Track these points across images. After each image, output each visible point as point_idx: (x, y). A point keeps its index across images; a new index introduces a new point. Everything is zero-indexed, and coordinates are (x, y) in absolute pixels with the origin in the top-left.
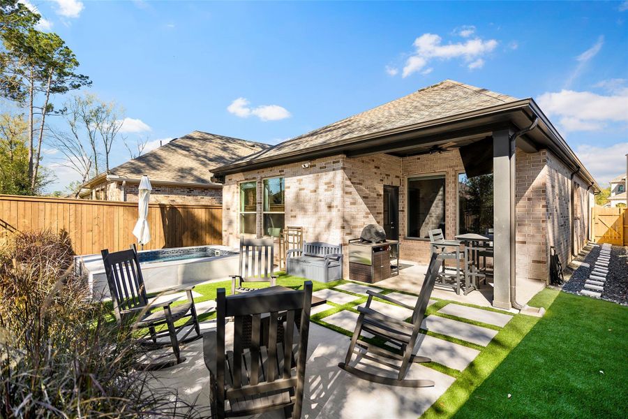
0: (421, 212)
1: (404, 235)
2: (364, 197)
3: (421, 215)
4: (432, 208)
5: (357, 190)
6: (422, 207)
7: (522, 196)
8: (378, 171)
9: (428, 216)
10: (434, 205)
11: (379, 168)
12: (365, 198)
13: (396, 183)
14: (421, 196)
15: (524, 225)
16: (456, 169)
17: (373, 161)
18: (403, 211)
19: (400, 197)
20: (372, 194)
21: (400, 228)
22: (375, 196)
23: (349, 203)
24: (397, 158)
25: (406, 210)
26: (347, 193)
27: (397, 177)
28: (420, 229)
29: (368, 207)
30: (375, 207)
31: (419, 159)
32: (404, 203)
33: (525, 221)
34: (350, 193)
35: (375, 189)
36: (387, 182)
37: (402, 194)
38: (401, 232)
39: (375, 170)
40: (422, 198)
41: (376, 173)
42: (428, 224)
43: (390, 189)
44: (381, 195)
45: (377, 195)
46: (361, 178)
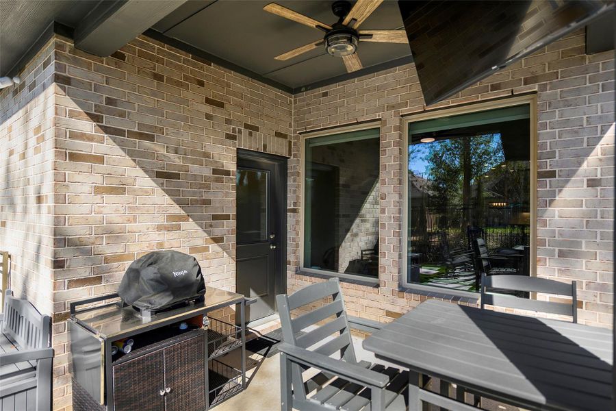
0: (342, 212)
1: (297, 263)
2: (160, 175)
3: (341, 220)
4: (367, 206)
5: (131, 154)
6: (344, 202)
7: (572, 173)
8: (219, 114)
9: (358, 220)
10: (370, 198)
11: (221, 105)
12: (165, 176)
13: (277, 147)
14: (342, 181)
15: (576, 255)
16: (404, 111)
17: (201, 84)
18: (294, 211)
19: (290, 182)
20: (195, 169)
21: (289, 249)
22: (207, 172)
23: (87, 188)
24: (279, 92)
25: (301, 208)
26: (74, 157)
27: (278, 135)
28: (338, 247)
29: (178, 202)
30: (207, 202)
31: (325, 94)
32: (297, 194)
33: (579, 244)
34: (100, 159)
35: (206, 155)
36: (246, 143)
37: (293, 174)
38: (290, 257)
39: (208, 109)
40: (346, 186)
41: (208, 117)
42: (356, 235)
43: (264, 161)
44: (227, 173)
45: (215, 171)
46: (150, 120)
